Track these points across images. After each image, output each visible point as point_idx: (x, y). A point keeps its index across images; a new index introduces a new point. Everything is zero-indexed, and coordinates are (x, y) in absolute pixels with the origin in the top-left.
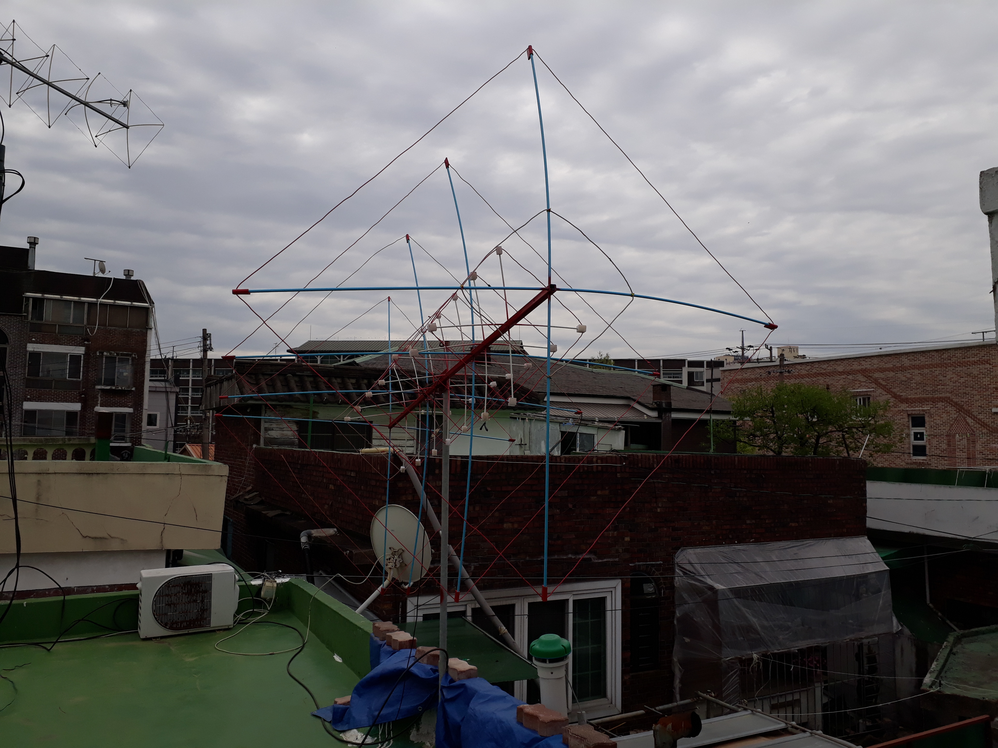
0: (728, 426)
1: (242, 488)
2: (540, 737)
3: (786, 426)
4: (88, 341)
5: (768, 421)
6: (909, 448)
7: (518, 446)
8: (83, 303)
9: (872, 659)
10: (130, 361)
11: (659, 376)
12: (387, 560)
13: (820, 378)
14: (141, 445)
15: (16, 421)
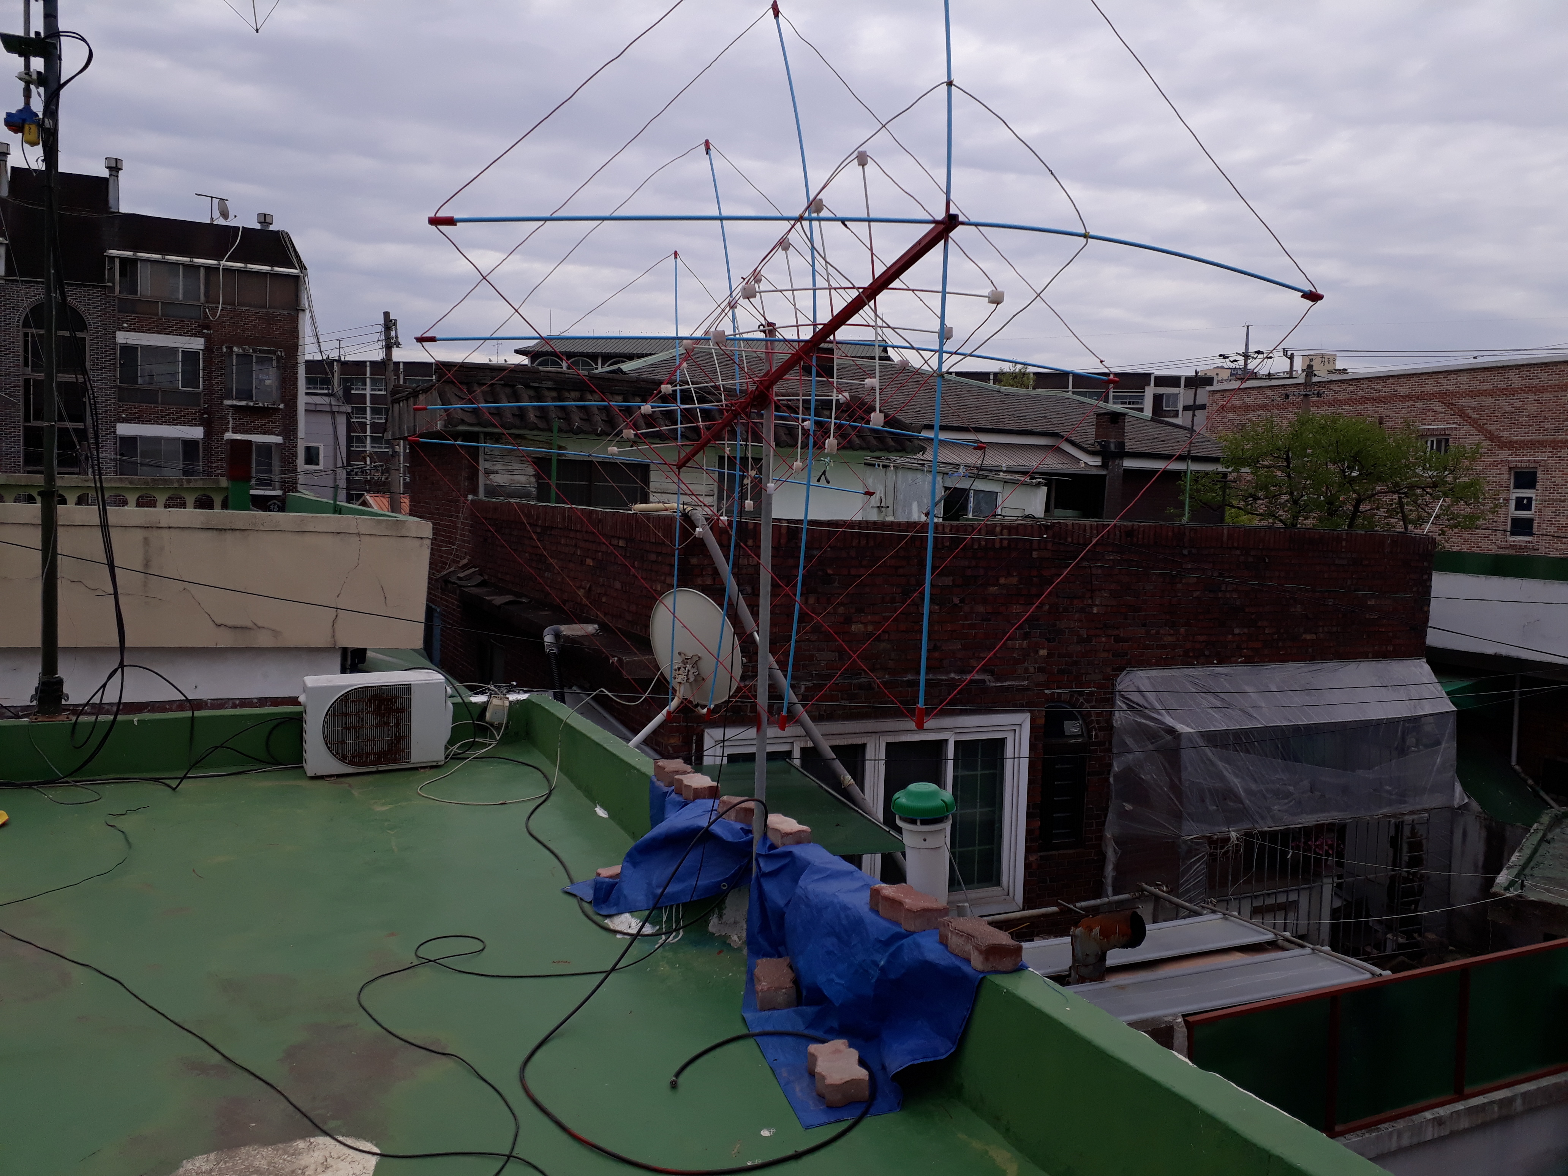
0: (1213, 481)
1: (454, 561)
2: (905, 932)
3: (1308, 482)
4: (208, 328)
5: (1279, 473)
6: (1505, 523)
7: (876, 510)
8: (198, 267)
9: (1416, 846)
10: (274, 362)
11: (1106, 401)
12: (676, 670)
13: (1370, 405)
14: (297, 491)
15: (108, 454)
